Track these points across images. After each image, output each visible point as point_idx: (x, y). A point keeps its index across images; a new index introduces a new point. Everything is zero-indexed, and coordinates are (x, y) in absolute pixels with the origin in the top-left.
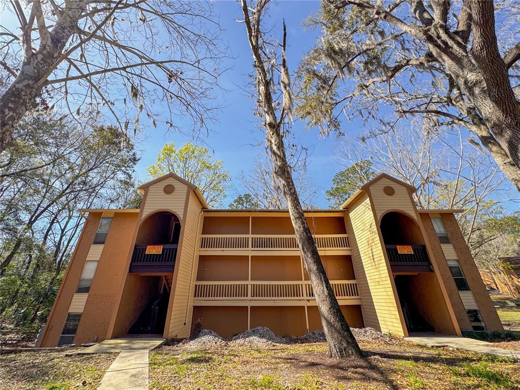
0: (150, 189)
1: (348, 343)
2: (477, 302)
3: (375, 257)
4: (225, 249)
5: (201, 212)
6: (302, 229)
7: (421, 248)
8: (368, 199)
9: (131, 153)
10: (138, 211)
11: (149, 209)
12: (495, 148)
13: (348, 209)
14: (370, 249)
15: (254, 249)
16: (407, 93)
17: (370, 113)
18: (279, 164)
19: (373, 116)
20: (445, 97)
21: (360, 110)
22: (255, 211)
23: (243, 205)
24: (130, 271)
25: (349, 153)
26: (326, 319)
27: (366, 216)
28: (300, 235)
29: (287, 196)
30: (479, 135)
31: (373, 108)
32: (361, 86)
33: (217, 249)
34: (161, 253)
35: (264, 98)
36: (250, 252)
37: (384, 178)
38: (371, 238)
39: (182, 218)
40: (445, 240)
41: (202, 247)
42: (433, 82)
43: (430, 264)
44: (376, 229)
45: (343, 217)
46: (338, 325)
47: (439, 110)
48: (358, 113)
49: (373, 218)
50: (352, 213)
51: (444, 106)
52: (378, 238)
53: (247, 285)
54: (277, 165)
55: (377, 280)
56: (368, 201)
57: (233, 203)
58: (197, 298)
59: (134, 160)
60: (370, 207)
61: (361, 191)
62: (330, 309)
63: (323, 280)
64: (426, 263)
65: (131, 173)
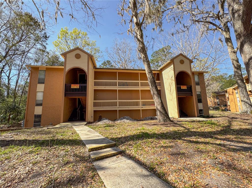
0: (67, 55)
1: (167, 118)
2: (203, 107)
3: (171, 90)
4: (106, 87)
5: (93, 69)
6: (151, 77)
7: (190, 87)
8: (173, 65)
9: (43, 33)
10: (63, 67)
11: (69, 67)
12: (230, 44)
13: (162, 70)
14: (170, 87)
15: (119, 87)
16: (199, 9)
17: (179, 20)
18: (141, 46)
19: (180, 22)
20: (216, 14)
21: (174, 17)
22: (120, 69)
23: (106, 66)
24: (65, 96)
25: (162, 41)
26: (159, 111)
27: (170, 73)
28: (150, 80)
29: (145, 62)
30: (225, 37)
31: (181, 17)
32: (179, 3)
33: (102, 87)
34: (79, 88)
35: (132, 5)
36: (117, 88)
37: (181, 56)
38: (171, 83)
39: (87, 72)
40: (198, 84)
41: (95, 86)
42: (213, 5)
43: (192, 93)
44: (174, 79)
45: (159, 73)
46: (164, 112)
47: (212, 21)
48: (173, 19)
49: (174, 74)
50: (163, 71)
51: (214, 20)
52: (174, 83)
53: (117, 102)
54: (140, 47)
55: (171, 99)
56: (172, 66)
57: (101, 65)
58: (95, 107)
59: (46, 37)
60: (173, 69)
61: (170, 61)
62: (161, 107)
63: (159, 97)
64: (191, 93)
65: (45, 45)
